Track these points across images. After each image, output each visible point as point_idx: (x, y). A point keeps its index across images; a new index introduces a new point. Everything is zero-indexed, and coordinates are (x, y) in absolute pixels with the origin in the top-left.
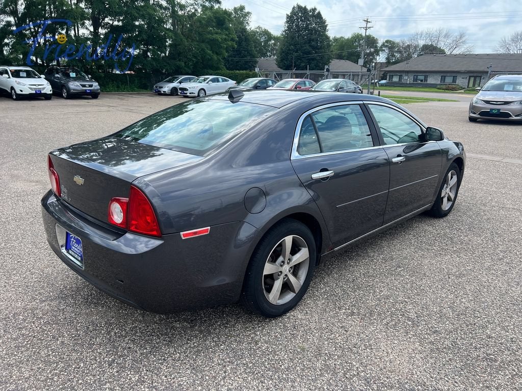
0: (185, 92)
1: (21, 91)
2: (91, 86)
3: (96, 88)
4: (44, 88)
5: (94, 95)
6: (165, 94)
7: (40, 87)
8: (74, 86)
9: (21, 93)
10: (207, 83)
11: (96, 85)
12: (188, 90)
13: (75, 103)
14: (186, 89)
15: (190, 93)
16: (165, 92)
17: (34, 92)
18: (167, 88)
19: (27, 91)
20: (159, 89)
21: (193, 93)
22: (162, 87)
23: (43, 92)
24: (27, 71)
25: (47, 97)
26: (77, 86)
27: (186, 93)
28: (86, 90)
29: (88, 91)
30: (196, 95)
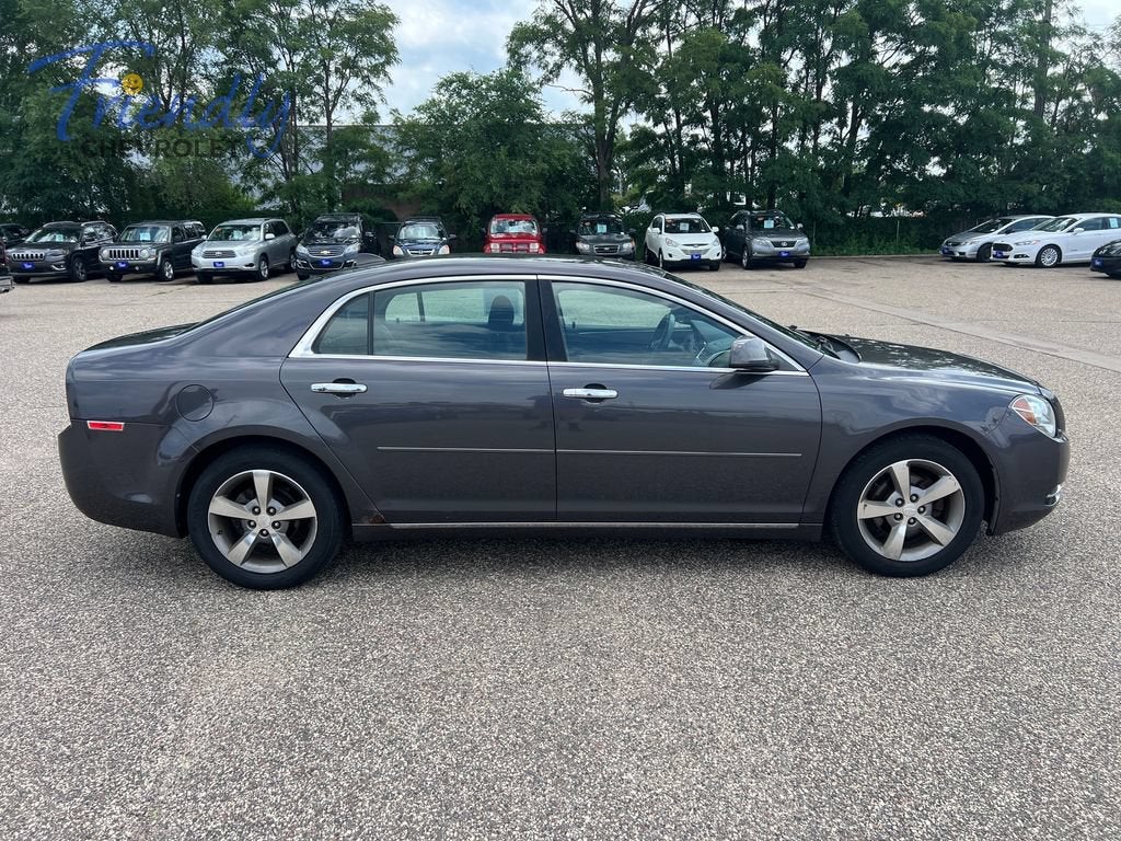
0: (1005, 253)
1: (670, 256)
2: (791, 244)
3: (800, 249)
4: (707, 250)
5: (798, 262)
6: (963, 259)
7: (700, 248)
8: (761, 245)
9: (670, 259)
10: (1071, 231)
11: (802, 243)
12: (1011, 249)
13: (748, 277)
14: (1007, 247)
15: (1016, 257)
16: (964, 253)
17: (689, 257)
18: (970, 245)
19: (679, 256)
20: (952, 248)
21: (1023, 256)
22: (958, 244)
23: (703, 257)
24: (690, 222)
25: (712, 266)
26: (767, 245)
27: (1007, 257)
28: (780, 252)
29: (784, 255)
30: (1032, 259)
